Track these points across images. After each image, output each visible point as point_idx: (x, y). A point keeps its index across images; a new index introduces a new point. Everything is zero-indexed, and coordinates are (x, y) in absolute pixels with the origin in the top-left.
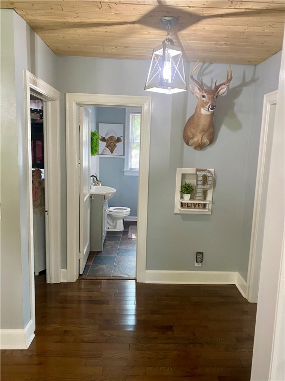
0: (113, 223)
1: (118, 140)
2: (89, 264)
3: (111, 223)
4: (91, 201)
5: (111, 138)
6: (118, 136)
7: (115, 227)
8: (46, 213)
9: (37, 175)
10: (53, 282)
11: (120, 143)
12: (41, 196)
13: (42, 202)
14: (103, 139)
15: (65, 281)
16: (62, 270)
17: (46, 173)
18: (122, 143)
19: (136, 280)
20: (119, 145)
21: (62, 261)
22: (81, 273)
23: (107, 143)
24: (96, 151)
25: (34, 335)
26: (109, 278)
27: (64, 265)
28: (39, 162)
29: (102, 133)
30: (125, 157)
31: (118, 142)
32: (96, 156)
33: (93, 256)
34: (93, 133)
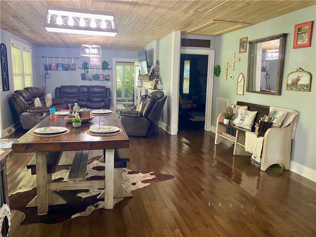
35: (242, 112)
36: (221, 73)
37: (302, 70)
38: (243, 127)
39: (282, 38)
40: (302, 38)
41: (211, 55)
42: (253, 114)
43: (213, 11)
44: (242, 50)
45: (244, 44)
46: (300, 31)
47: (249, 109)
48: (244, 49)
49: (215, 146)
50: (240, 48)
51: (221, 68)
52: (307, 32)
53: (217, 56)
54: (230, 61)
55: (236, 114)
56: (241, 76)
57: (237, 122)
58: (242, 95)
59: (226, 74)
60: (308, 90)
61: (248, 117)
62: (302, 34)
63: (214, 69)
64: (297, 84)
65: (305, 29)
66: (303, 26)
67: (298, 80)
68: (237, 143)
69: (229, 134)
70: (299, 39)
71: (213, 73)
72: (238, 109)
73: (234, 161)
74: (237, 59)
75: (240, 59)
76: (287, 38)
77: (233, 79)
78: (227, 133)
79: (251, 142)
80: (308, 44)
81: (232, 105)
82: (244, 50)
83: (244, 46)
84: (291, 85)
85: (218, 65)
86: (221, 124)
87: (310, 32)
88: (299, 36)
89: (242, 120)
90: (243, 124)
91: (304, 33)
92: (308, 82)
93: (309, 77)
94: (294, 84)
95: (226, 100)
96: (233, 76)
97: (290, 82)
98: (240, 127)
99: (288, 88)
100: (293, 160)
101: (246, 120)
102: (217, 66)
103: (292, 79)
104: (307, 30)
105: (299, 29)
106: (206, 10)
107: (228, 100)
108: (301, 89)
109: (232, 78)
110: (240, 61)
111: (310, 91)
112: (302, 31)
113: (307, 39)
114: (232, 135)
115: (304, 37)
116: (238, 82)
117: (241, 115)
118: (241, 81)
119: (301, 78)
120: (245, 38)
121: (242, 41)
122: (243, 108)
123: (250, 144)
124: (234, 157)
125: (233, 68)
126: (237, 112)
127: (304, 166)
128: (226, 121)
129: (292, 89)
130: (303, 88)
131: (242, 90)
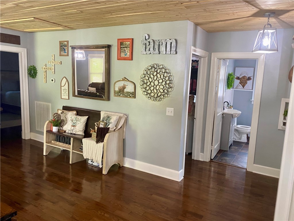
0: (239, 136)
1: (249, 79)
2: (218, 155)
3: (238, 136)
4: (223, 117)
5: (244, 77)
6: (249, 76)
7: (240, 139)
8: (195, 119)
9: (191, 98)
10: (195, 159)
11: (250, 81)
12: (193, 110)
13: (193, 114)
14: (238, 78)
15: (202, 160)
16: (201, 153)
17: (197, 98)
18: (252, 81)
19: (246, 169)
20: (249, 82)
21: (201, 148)
22: (212, 158)
23: (240, 81)
24: (231, 86)
25: (183, 178)
26: (229, 165)
27: (202, 151)
28: (194, 91)
29: (237, 74)
30: (253, 91)
31: (249, 80)
32: (231, 89)
33: (221, 152)
34: (230, 74)
35: (72, 118)
36: (37, 74)
37: (127, 79)
38: (76, 133)
39: (107, 48)
40: (124, 52)
41: (23, 53)
42: (84, 119)
43: (40, 9)
44: (63, 53)
45: (66, 48)
46: (122, 45)
47: (78, 114)
48: (65, 52)
49: (44, 157)
50: (61, 51)
51: (37, 69)
52: (128, 47)
53: (31, 55)
54: (49, 63)
55: (65, 120)
56: (64, 80)
57: (67, 128)
58: (67, 99)
59: (45, 76)
60: (133, 97)
61: (79, 122)
62: (124, 48)
63: (28, 70)
64: (123, 91)
65: (126, 44)
66: (124, 41)
67: (124, 88)
68: (73, 151)
69: (60, 142)
70: (122, 52)
71: (27, 74)
72: (66, 115)
73: (71, 170)
74: (58, 63)
75: (61, 62)
76: (111, 49)
77: (55, 82)
78: (57, 141)
79: (89, 149)
80: (130, 58)
81: (58, 110)
82: (66, 54)
83: (65, 50)
84: (118, 92)
85: (33, 66)
86: (49, 132)
87: (131, 48)
88: (122, 49)
89: (74, 126)
90: (75, 130)
91: (126, 48)
92: (133, 91)
93: (133, 86)
94: (121, 91)
95: (47, 104)
96: (55, 79)
97: (117, 89)
98: (71, 134)
99: (116, 94)
100: (125, 157)
101: (77, 126)
102: (31, 66)
103: (119, 87)
104: (128, 45)
105: (121, 43)
106: (32, 7)
107: (50, 104)
108: (127, 96)
109: (53, 82)
110: (61, 64)
111: (135, 98)
112: (124, 45)
113: (129, 54)
114: (64, 143)
115: (126, 51)
116: (61, 86)
117: (71, 121)
118: (65, 85)
119: (127, 86)
120: (66, 41)
121: (63, 44)
122: (71, 113)
123: (89, 151)
124: (70, 166)
125: (54, 70)
126: (65, 117)
127: (136, 160)
128: (55, 129)
129: (120, 95)
130: (129, 95)
131: (68, 95)
